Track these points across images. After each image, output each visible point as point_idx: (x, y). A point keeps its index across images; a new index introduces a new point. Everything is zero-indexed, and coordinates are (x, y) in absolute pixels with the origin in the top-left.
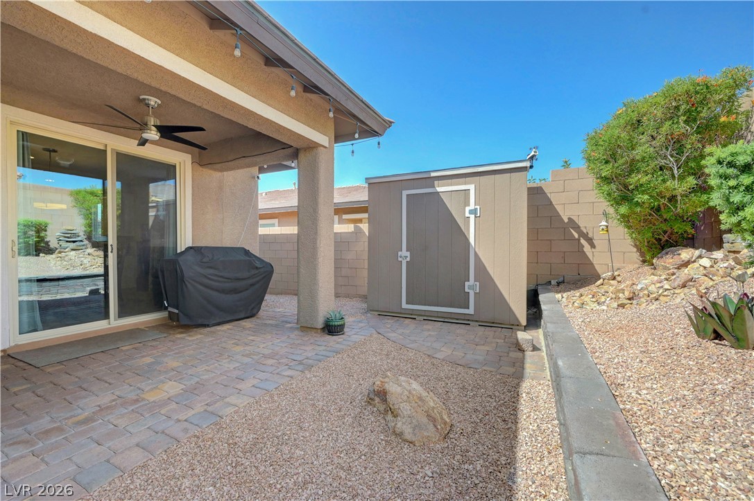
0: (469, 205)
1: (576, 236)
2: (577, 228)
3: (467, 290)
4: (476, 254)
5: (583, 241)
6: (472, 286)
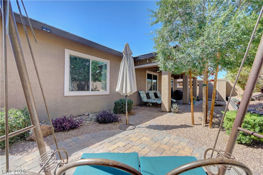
4: (218, 92)
5: (235, 90)
6: (217, 96)
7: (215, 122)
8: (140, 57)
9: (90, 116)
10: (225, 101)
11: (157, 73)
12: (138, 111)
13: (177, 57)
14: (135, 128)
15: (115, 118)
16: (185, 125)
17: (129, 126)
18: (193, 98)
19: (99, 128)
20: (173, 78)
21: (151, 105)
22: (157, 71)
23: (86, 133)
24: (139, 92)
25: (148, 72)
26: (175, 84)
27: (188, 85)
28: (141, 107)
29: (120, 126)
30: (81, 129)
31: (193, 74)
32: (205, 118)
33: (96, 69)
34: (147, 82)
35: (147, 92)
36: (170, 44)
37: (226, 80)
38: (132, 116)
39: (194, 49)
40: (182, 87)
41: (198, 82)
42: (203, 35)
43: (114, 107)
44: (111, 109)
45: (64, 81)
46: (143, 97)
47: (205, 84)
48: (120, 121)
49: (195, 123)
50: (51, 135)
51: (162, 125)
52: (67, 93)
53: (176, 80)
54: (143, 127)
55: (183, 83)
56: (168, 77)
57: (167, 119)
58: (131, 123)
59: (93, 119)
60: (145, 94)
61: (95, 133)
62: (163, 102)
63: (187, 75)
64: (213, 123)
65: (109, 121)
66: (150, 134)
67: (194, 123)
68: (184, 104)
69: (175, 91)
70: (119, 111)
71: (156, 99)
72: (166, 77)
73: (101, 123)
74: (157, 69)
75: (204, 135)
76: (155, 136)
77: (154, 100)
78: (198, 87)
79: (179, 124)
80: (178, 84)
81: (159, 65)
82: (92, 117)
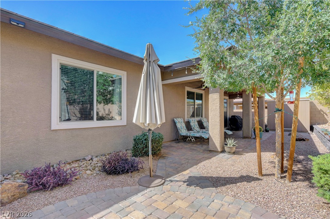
2: (323, 111)
5: (324, 114)
7: (297, 171)
8: (174, 66)
9: (94, 162)
10: (309, 132)
11: (202, 90)
12: (172, 151)
13: (233, 65)
14: (164, 183)
15: (132, 166)
16: (247, 176)
17: (155, 180)
18: (260, 128)
19: (105, 182)
20: (227, 98)
21: (193, 140)
22: (201, 88)
23: (82, 194)
24: (174, 120)
25: (188, 89)
26: (231, 106)
27: (251, 107)
28: (178, 144)
29: (140, 179)
30: (75, 186)
31: (259, 92)
32: (280, 165)
33: (106, 84)
34: (186, 104)
35: (186, 120)
36: (221, 43)
37: (310, 99)
38: (162, 161)
39: (261, 50)
40: (241, 110)
41: (267, 102)
42: (278, 27)
43: (132, 146)
44: (129, 148)
45: (51, 105)
46: (180, 128)
47: (280, 109)
48: (141, 170)
49: (264, 172)
50: (22, 199)
51: (209, 177)
52: (56, 124)
53: (232, 100)
54: (178, 181)
55: (242, 104)
56: (219, 96)
57: (217, 165)
58: (158, 174)
59: (97, 167)
60: (184, 124)
61: (97, 192)
62: (212, 137)
63: (249, 94)
64: (294, 173)
65: (122, 171)
66: (188, 195)
67: (262, 173)
68: (244, 138)
69: (230, 117)
70: (140, 152)
71: (201, 130)
72: (216, 97)
73: (110, 174)
74: (202, 84)
75: (281, 196)
76: (197, 198)
77: (198, 132)
78: (266, 111)
79: (237, 175)
80: (235, 106)
81: (203, 78)
82: (96, 162)
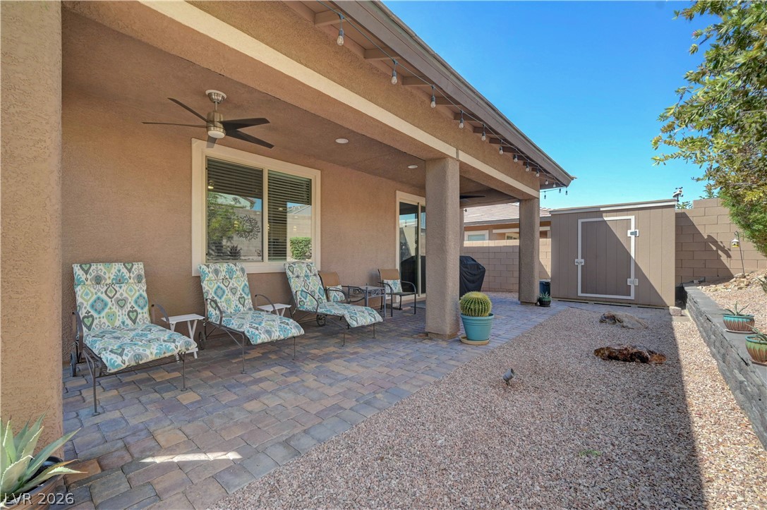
0: (630, 229)
1: (714, 248)
2: (715, 243)
3: (628, 284)
4: (636, 265)
5: (720, 252)
6: (632, 282)
10: (673, 308)
